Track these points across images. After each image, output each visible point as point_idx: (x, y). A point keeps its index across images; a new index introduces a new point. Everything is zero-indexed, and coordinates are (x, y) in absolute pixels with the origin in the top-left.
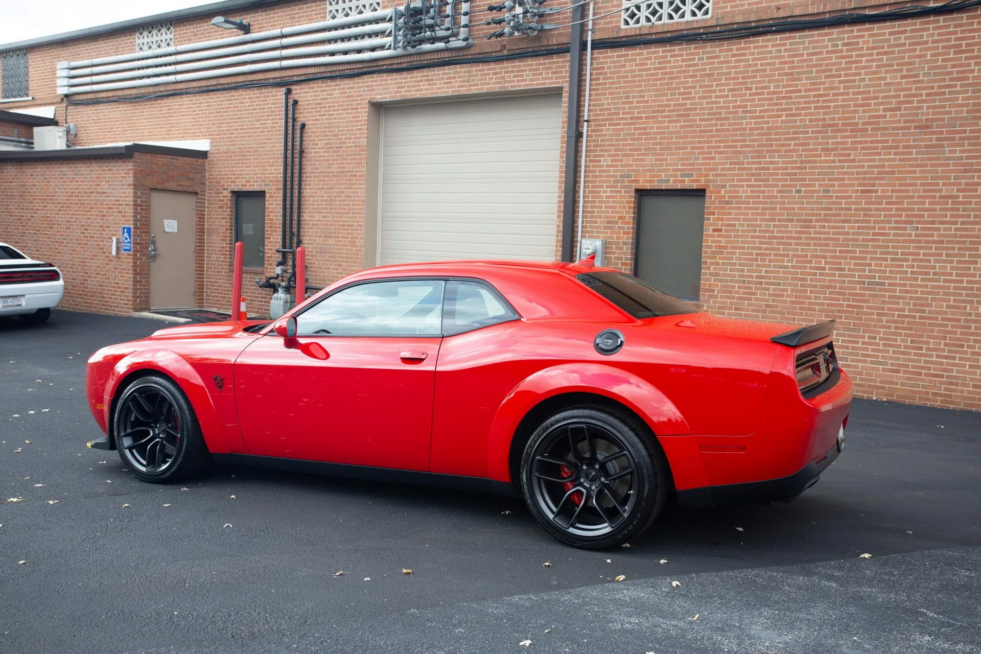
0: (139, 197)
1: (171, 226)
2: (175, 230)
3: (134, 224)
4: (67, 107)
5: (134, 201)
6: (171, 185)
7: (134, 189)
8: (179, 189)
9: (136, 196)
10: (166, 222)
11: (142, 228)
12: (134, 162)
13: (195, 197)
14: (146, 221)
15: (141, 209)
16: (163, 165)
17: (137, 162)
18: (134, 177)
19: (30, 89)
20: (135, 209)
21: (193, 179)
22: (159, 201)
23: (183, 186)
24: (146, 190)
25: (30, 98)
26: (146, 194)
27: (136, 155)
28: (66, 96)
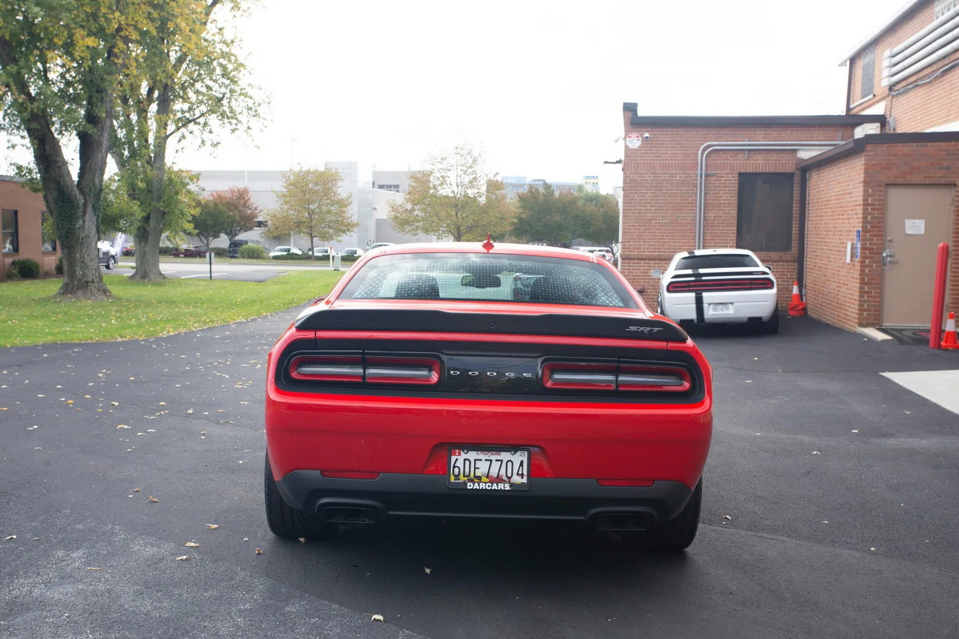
0: (870, 196)
1: (915, 227)
2: (922, 232)
3: (863, 227)
4: (892, 99)
5: (864, 200)
6: (915, 179)
7: (864, 186)
8: (927, 181)
9: (866, 195)
10: (908, 223)
11: (873, 231)
12: (866, 156)
13: (953, 189)
14: (878, 222)
15: (871, 209)
16: (904, 155)
17: (869, 156)
18: (865, 173)
19: (875, 85)
20: (865, 210)
21: (948, 168)
22: (897, 198)
23: (934, 177)
24: (879, 186)
25: (871, 96)
26: (880, 191)
27: (869, 147)
28: (891, 88)
